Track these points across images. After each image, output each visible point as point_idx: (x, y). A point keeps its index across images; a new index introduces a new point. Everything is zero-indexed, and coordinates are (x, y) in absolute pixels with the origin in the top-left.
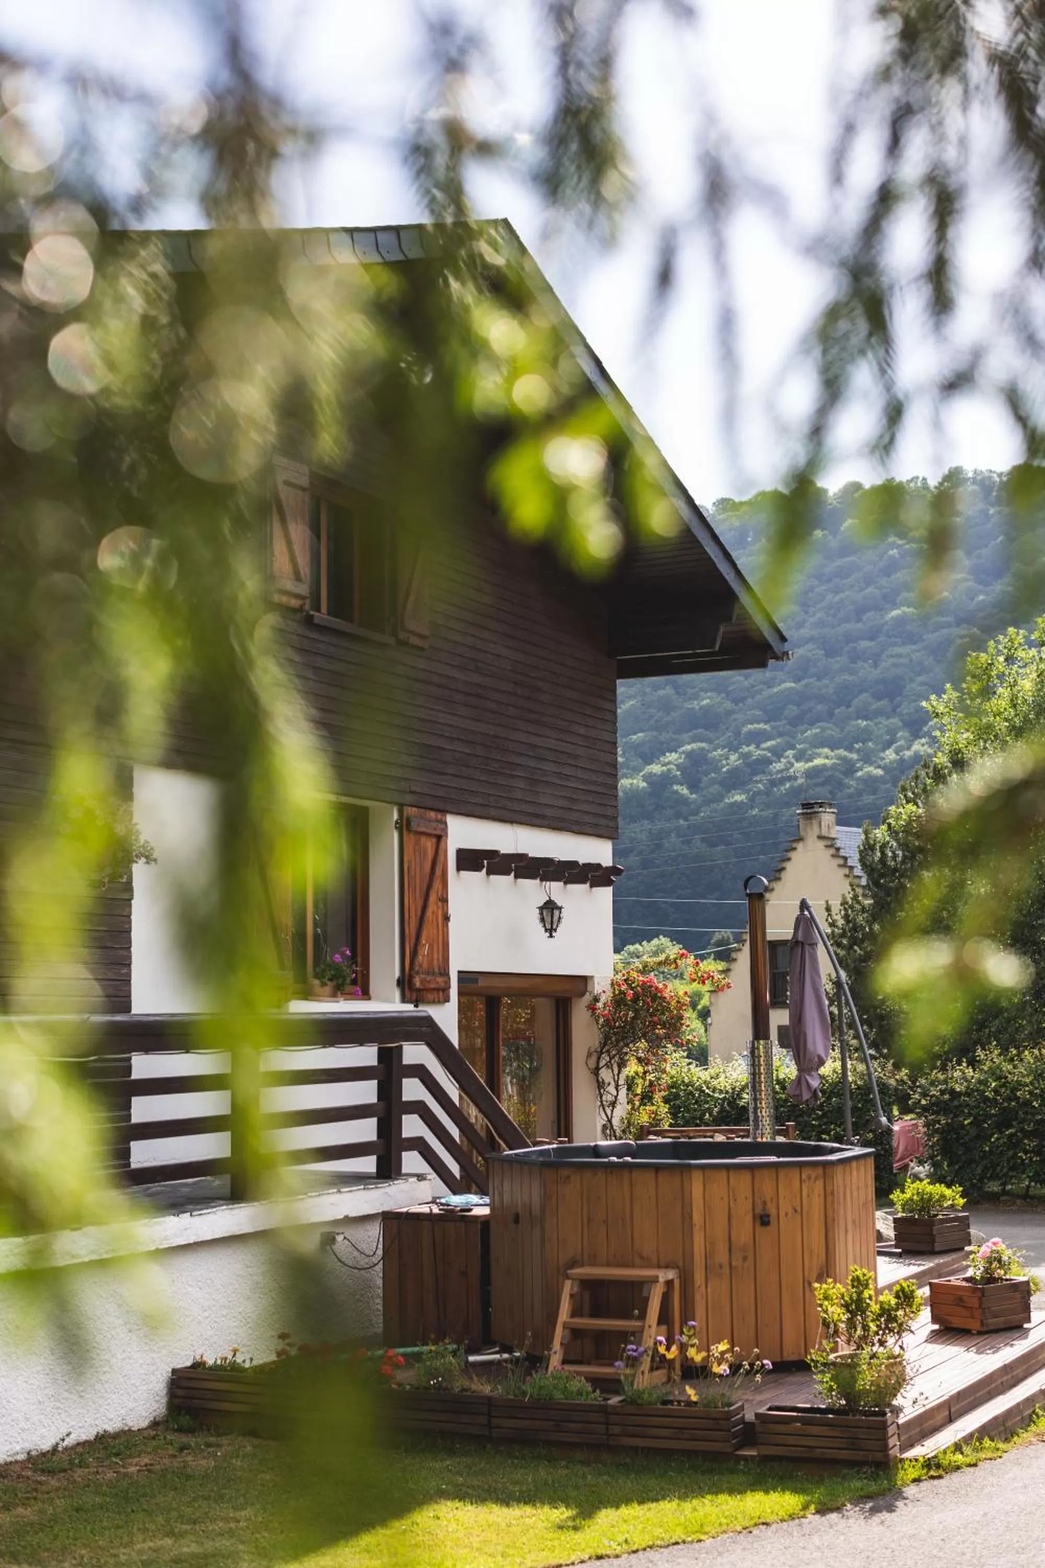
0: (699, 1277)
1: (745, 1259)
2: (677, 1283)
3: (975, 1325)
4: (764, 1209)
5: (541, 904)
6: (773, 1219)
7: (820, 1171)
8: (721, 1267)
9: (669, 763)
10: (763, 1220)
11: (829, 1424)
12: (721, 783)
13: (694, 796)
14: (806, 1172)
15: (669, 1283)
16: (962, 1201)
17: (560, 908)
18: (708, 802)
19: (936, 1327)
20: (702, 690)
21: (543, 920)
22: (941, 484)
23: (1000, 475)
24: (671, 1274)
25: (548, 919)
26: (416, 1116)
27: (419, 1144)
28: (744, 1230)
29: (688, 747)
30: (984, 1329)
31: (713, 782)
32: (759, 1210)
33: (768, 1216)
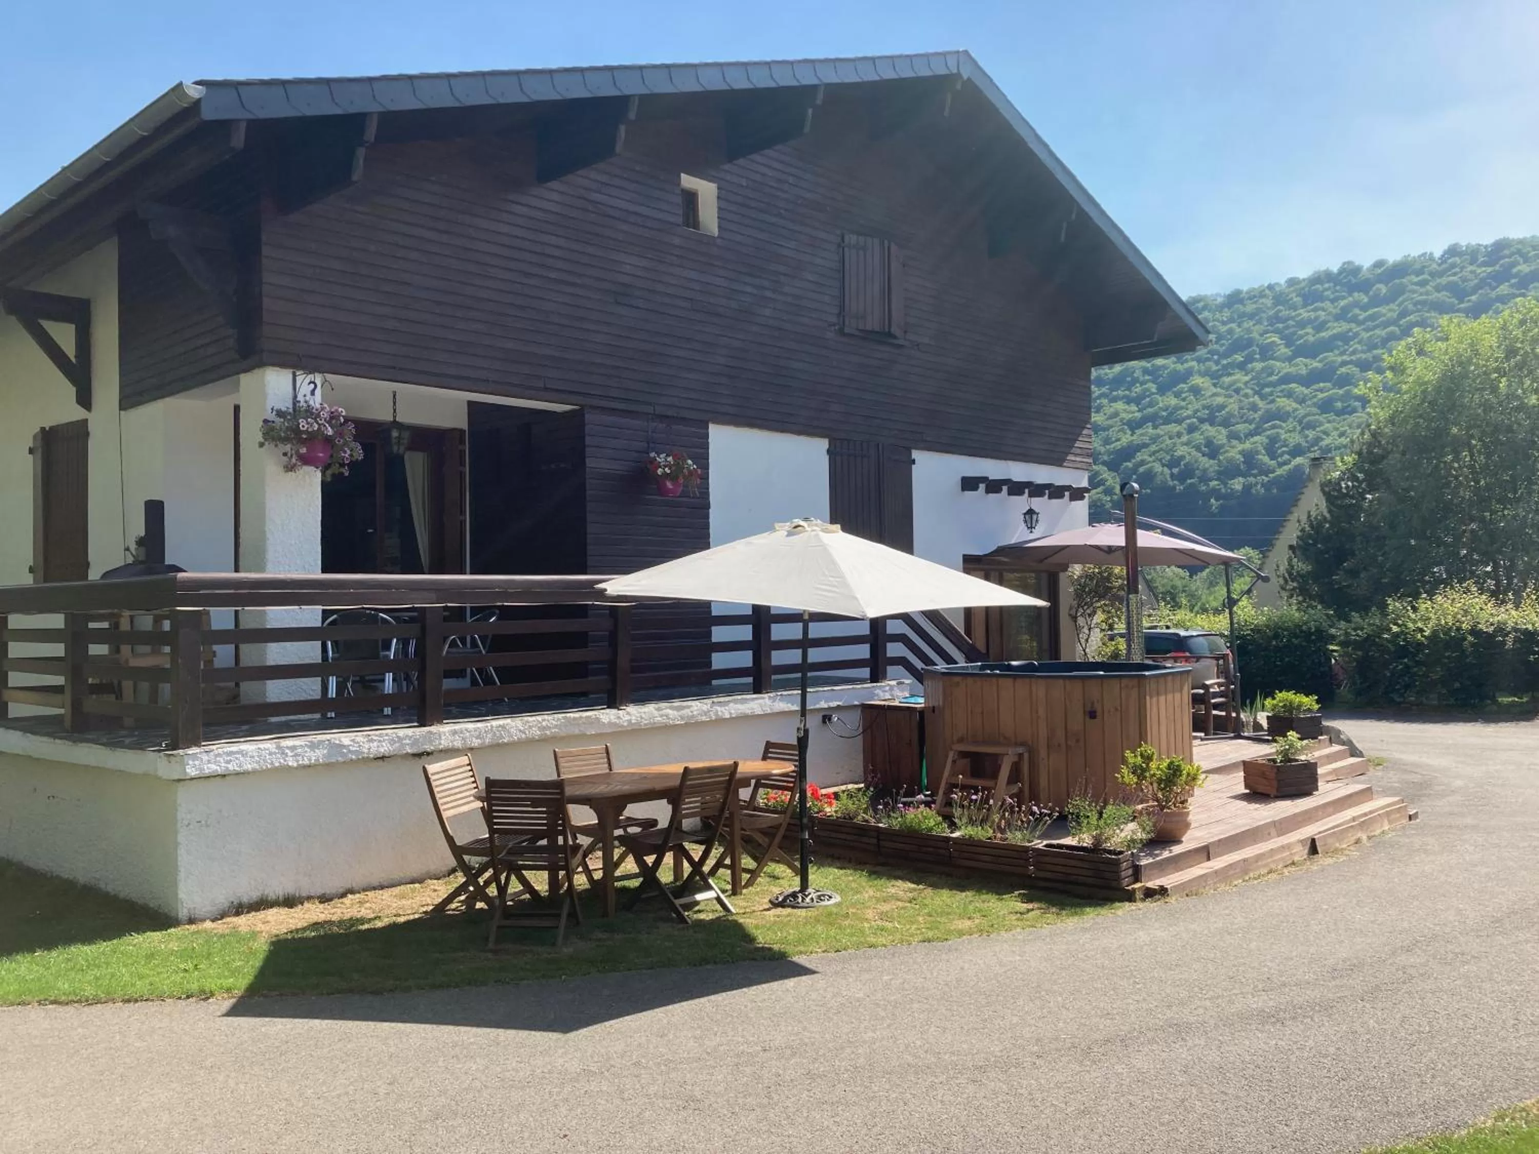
0: (1043, 753)
1: (1078, 741)
2: (1026, 756)
3: (1273, 792)
4: (1092, 707)
5: (1025, 511)
6: (1099, 714)
7: (1135, 682)
8: (1059, 745)
9: (1256, 443)
10: (1092, 715)
11: (1081, 859)
12: (1289, 453)
13: (1273, 462)
14: (1125, 682)
15: (1021, 755)
16: (1316, 707)
17: (1038, 514)
18: (1281, 465)
19: (1247, 791)
20: (1278, 397)
21: (1026, 522)
22: (1443, 256)
23: (1486, 247)
24: (1020, 750)
25: (1029, 521)
26: (900, 644)
27: (902, 661)
28: (1077, 720)
29: (1269, 433)
30: (1279, 794)
31: (1283, 453)
32: (1088, 709)
33: (1095, 712)
